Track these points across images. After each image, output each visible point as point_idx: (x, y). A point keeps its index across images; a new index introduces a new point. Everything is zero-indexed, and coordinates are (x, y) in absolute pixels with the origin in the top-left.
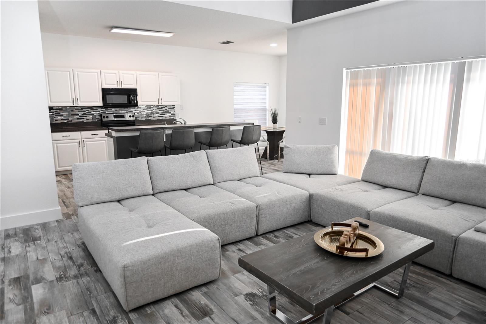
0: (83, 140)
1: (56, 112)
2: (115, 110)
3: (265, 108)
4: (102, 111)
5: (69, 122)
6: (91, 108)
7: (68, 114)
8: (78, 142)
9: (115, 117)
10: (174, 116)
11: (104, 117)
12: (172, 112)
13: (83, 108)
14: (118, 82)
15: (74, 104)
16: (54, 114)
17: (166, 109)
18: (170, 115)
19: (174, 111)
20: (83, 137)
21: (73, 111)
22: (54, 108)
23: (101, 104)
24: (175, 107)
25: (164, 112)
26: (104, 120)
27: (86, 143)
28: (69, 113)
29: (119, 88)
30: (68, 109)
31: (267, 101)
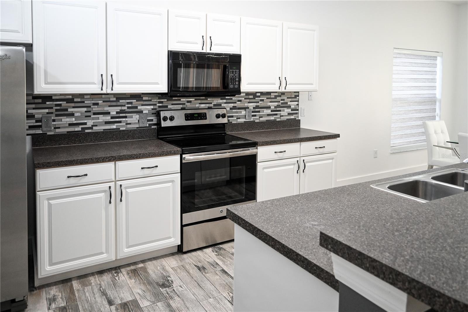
0: (119, 183)
1: (59, 108)
2: (188, 102)
3: (434, 97)
4: (161, 105)
5: (87, 131)
6: (138, 97)
7: (86, 112)
8: (108, 189)
9: (188, 117)
10: (296, 113)
11: (165, 119)
12: (293, 105)
13: (120, 97)
14: (204, 38)
15: (102, 90)
16: (52, 113)
17: (282, 100)
18: (289, 111)
19: (297, 103)
20: (119, 176)
21: (97, 104)
22: (53, 98)
23: (163, 88)
24: (298, 96)
25: (278, 106)
26: (164, 124)
27: (126, 191)
28: (89, 109)
29: (204, 51)
30: (88, 99)
31: (438, 84)
